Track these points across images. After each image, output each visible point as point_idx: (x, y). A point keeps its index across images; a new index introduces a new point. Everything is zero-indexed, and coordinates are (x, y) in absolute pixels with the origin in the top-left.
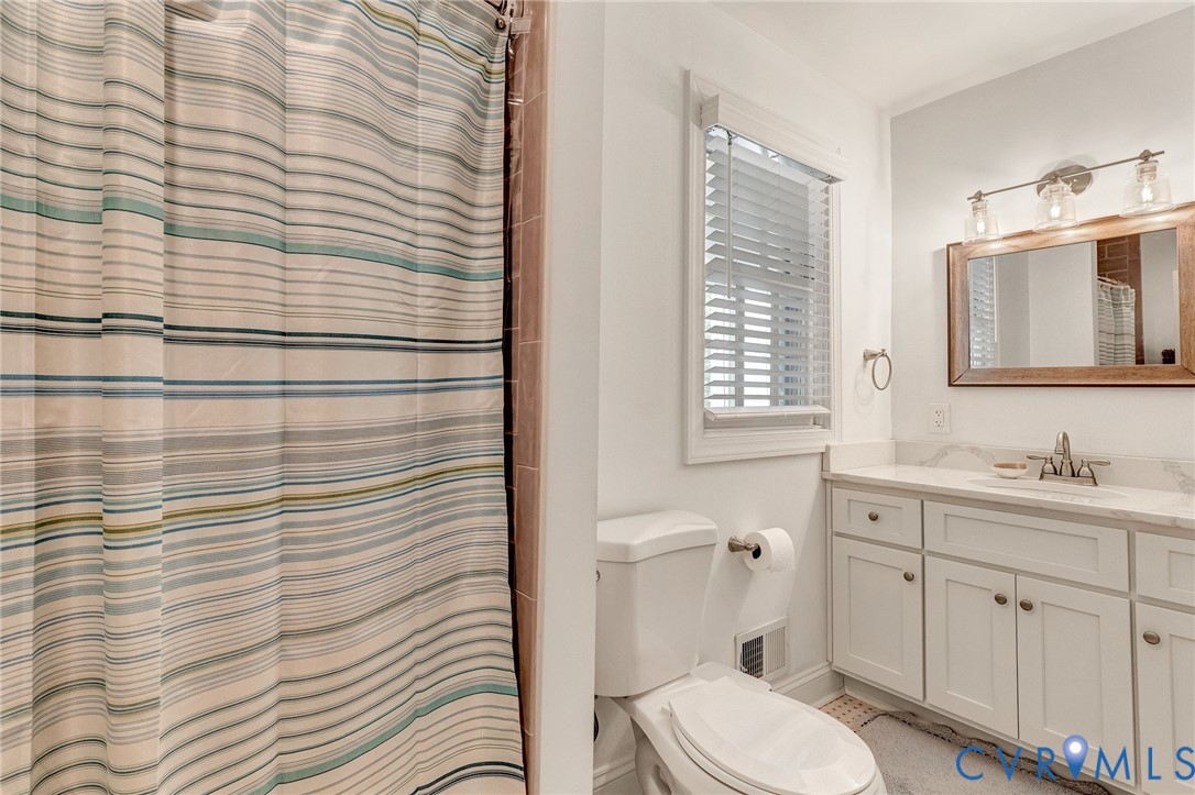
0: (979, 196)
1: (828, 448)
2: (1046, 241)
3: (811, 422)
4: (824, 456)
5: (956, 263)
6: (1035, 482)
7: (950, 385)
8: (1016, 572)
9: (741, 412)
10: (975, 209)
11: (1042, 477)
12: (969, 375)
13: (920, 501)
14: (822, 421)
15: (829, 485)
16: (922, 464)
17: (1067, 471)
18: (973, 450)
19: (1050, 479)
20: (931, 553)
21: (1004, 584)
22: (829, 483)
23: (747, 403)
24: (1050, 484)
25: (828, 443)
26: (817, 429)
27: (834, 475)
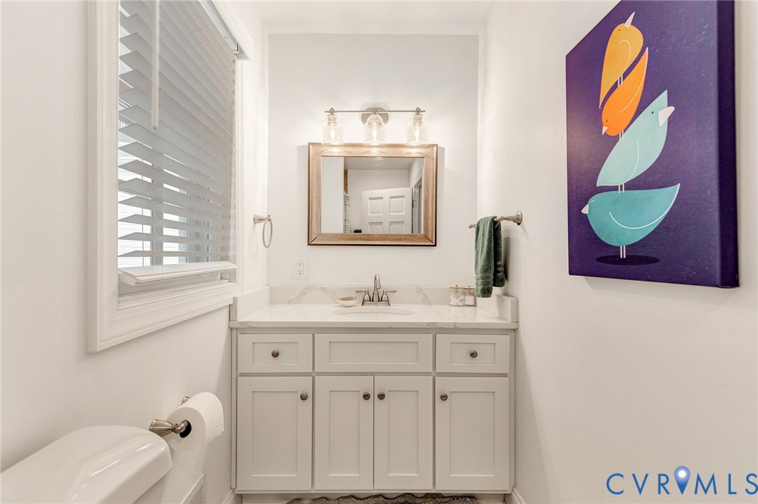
0: (332, 112)
1: (235, 299)
2: (366, 152)
3: (219, 277)
4: (232, 309)
5: (313, 157)
6: (360, 308)
7: (309, 244)
8: (373, 374)
9: (159, 272)
10: (329, 119)
11: (363, 304)
12: (321, 237)
13: (312, 335)
14: (228, 276)
15: (234, 332)
16: (289, 302)
17: (376, 299)
18: (323, 289)
19: (368, 304)
20: (319, 374)
21: (365, 384)
22: (236, 330)
23: (167, 260)
24: (369, 307)
25: (235, 296)
26: (225, 283)
27: (241, 323)
